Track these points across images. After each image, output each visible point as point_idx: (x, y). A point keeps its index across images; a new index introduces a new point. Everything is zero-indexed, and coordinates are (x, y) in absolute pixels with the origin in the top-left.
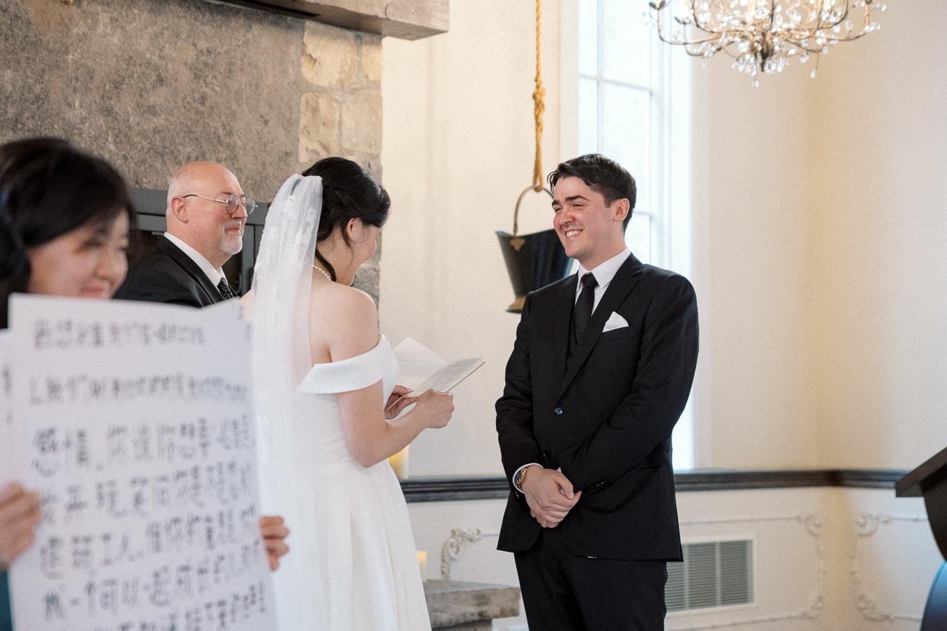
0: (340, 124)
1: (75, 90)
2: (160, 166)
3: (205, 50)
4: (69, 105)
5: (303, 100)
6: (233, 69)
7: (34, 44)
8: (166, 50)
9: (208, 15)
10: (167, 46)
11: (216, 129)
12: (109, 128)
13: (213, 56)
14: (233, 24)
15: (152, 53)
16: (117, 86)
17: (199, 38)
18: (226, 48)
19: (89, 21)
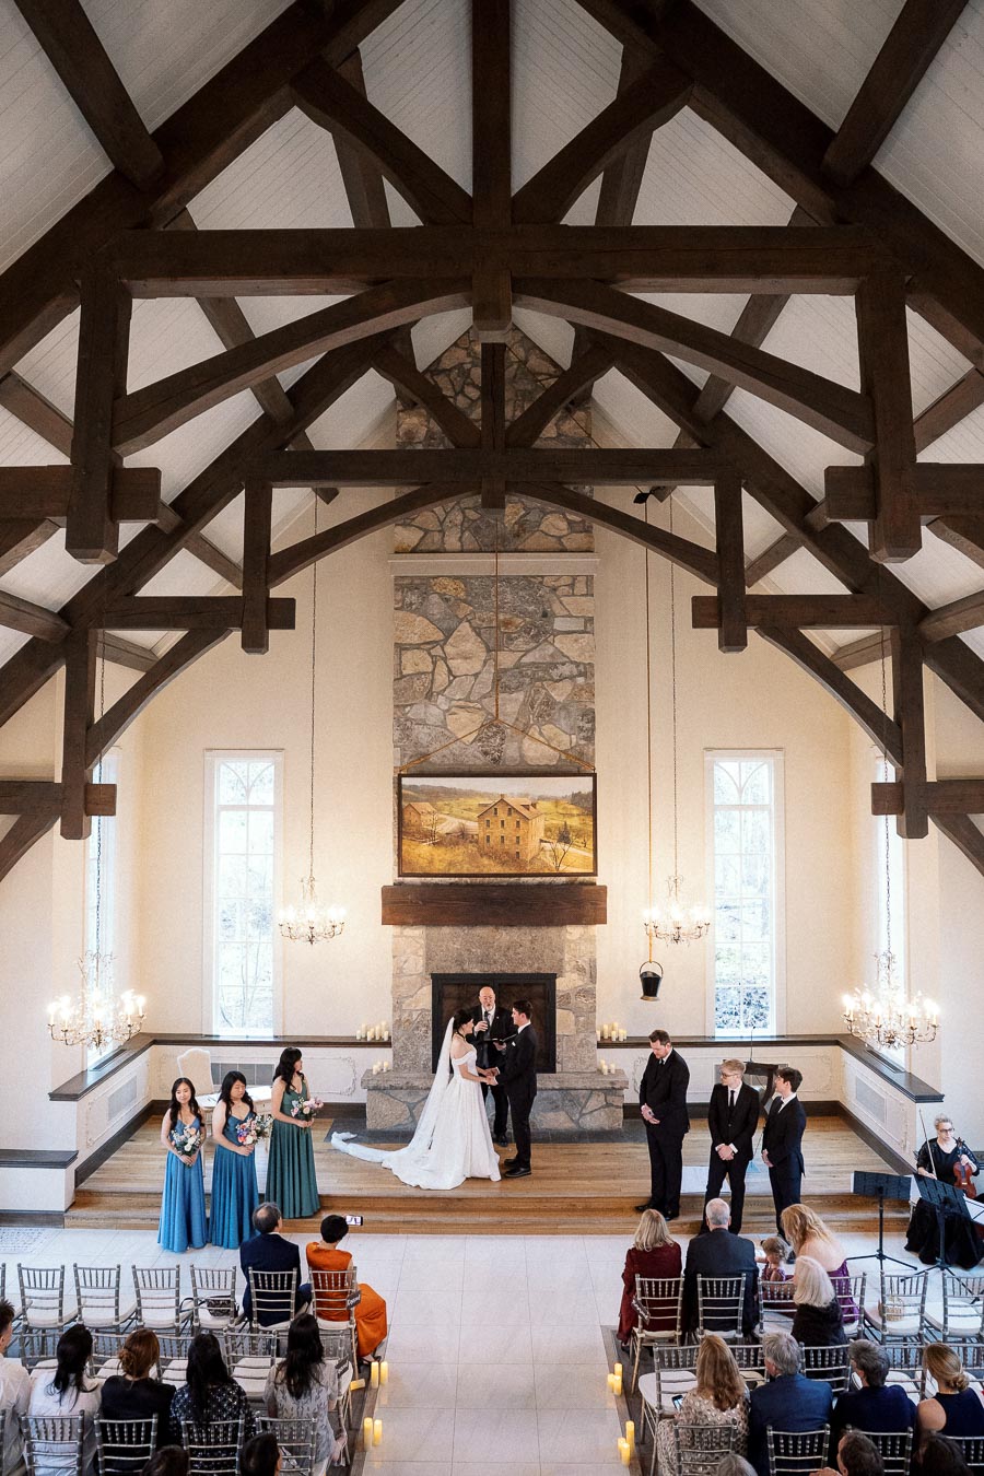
0: (580, 949)
1: (497, 951)
2: (520, 967)
3: (534, 937)
4: (495, 955)
5: (566, 944)
6: (543, 940)
7: (486, 942)
10: (522, 938)
11: (538, 956)
13: (537, 938)
14: (543, 928)
15: (518, 940)
16: (508, 949)
17: (532, 935)
18: (541, 936)
19: (500, 935)
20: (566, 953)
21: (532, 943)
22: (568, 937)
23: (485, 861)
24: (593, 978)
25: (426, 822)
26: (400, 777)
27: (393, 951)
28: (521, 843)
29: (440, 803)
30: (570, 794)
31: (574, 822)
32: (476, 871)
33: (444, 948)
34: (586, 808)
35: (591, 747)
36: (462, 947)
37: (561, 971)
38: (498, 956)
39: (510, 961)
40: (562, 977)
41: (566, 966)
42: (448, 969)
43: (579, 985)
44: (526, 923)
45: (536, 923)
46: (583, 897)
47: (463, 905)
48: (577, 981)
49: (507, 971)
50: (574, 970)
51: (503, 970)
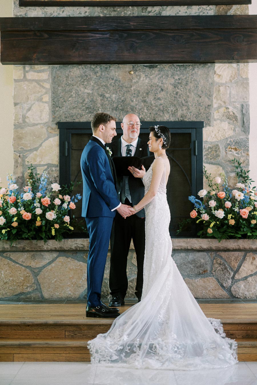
0: (230, 93)
1: (134, 97)
2: (162, 114)
3: (177, 79)
4: (132, 101)
5: (215, 88)
6: (188, 83)
7: (121, 87)
8: (164, 81)
9: (179, 68)
10: (164, 80)
11: (181, 101)
12: (145, 106)
13: (181, 80)
14: (188, 69)
15: (159, 83)
16: (147, 94)
17: (175, 76)
18: (185, 77)
19: (138, 77)
20: (215, 98)
21: (175, 87)
22: (216, 79)
24: (245, 127)
27: (15, 97)
33: (73, 94)
36: (94, 91)
37: (209, 120)
38: (136, 101)
39: (149, 108)
40: (210, 126)
41: (215, 113)
42: (78, 117)
43: (229, 136)
44: (168, 60)
45: (179, 59)
46: (234, 28)
47: (95, 38)
48: (226, 131)
49: (147, 119)
50: (223, 118)
51: (142, 117)
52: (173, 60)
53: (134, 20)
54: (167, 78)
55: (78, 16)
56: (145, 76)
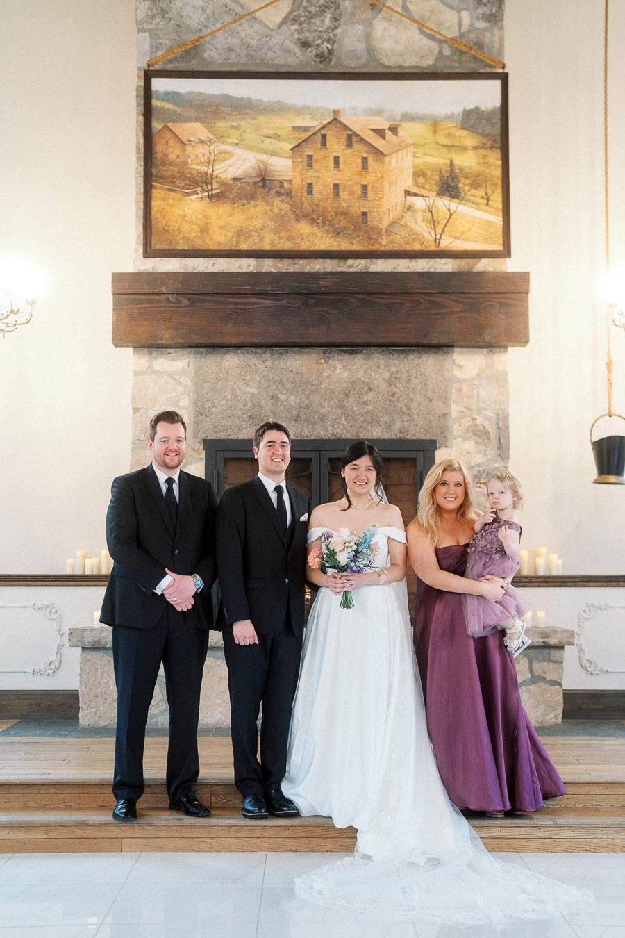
0: (478, 395)
1: (325, 400)
2: (369, 428)
3: (394, 371)
4: (322, 406)
5: (454, 387)
6: (411, 378)
7: (304, 383)
8: (373, 375)
9: (396, 355)
10: (373, 373)
11: (402, 407)
12: (342, 414)
13: (400, 373)
14: (411, 357)
15: (365, 378)
16: (347, 395)
17: (392, 367)
18: (406, 369)
19: (332, 369)
20: (454, 402)
21: (390, 384)
22: (457, 373)
23: (305, 228)
24: (503, 450)
25: (196, 159)
26: (148, 76)
27: (134, 399)
28: (370, 195)
29: (222, 125)
30: (458, 110)
31: (468, 161)
32: (288, 246)
33: (228, 393)
34: (488, 136)
35: (496, 32)
36: (262, 390)
37: (445, 437)
38: (328, 406)
39: (349, 417)
40: (446, 447)
41: (454, 427)
42: (235, 432)
43: (477, 463)
44: (380, 341)
45: (399, 340)
46: (485, 291)
47: (263, 306)
48: (473, 455)
49: (345, 436)
50: (467, 435)
51: (337, 433)
52: (389, 343)
53: (327, 278)
54: (378, 371)
55: (236, 271)
56: (344, 366)
